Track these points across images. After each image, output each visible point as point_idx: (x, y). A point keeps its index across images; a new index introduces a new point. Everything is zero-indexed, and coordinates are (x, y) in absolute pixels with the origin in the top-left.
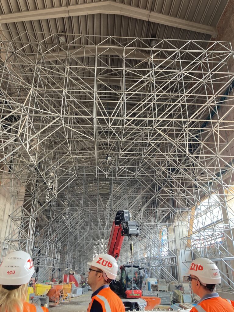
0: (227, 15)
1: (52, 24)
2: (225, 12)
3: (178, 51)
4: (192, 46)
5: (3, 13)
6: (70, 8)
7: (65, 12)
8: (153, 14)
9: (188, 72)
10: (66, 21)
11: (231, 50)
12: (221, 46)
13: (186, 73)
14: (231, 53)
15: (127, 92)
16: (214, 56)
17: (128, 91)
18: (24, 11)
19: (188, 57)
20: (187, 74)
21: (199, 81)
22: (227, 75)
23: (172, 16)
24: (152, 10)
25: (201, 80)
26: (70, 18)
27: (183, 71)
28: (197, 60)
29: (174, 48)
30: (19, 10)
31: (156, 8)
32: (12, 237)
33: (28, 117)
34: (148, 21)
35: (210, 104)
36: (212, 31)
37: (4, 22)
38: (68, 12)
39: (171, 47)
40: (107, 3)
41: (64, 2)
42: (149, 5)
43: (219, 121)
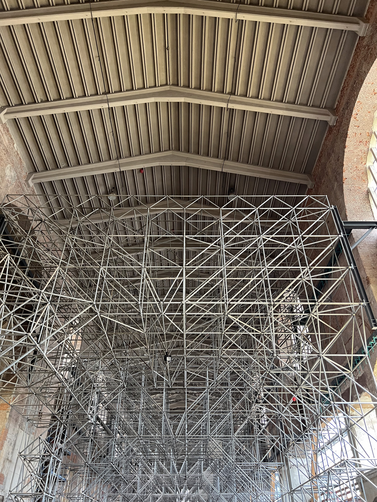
0: (323, 161)
1: (99, 180)
2: (320, 157)
3: (256, 210)
4: (275, 203)
5: (36, 171)
6: (121, 161)
7: (115, 166)
8: (227, 163)
9: (271, 236)
10: (118, 177)
11: (328, 206)
12: (315, 201)
13: (268, 237)
14: (328, 209)
15: (186, 267)
16: (308, 213)
17: (188, 265)
18: (64, 167)
19: (273, 216)
20: (269, 239)
21: (287, 246)
22: (329, 238)
23: (253, 164)
24: (226, 158)
25: (290, 245)
26: (122, 173)
27: (263, 236)
28: (283, 219)
29: (250, 207)
30: (57, 167)
31: (231, 156)
32: (22, 489)
33: (48, 307)
34: (222, 172)
35: (305, 279)
36: (306, 180)
37: (38, 181)
38: (119, 166)
39: (247, 206)
40: (169, 153)
41: (114, 154)
42: (222, 154)
43: (317, 303)
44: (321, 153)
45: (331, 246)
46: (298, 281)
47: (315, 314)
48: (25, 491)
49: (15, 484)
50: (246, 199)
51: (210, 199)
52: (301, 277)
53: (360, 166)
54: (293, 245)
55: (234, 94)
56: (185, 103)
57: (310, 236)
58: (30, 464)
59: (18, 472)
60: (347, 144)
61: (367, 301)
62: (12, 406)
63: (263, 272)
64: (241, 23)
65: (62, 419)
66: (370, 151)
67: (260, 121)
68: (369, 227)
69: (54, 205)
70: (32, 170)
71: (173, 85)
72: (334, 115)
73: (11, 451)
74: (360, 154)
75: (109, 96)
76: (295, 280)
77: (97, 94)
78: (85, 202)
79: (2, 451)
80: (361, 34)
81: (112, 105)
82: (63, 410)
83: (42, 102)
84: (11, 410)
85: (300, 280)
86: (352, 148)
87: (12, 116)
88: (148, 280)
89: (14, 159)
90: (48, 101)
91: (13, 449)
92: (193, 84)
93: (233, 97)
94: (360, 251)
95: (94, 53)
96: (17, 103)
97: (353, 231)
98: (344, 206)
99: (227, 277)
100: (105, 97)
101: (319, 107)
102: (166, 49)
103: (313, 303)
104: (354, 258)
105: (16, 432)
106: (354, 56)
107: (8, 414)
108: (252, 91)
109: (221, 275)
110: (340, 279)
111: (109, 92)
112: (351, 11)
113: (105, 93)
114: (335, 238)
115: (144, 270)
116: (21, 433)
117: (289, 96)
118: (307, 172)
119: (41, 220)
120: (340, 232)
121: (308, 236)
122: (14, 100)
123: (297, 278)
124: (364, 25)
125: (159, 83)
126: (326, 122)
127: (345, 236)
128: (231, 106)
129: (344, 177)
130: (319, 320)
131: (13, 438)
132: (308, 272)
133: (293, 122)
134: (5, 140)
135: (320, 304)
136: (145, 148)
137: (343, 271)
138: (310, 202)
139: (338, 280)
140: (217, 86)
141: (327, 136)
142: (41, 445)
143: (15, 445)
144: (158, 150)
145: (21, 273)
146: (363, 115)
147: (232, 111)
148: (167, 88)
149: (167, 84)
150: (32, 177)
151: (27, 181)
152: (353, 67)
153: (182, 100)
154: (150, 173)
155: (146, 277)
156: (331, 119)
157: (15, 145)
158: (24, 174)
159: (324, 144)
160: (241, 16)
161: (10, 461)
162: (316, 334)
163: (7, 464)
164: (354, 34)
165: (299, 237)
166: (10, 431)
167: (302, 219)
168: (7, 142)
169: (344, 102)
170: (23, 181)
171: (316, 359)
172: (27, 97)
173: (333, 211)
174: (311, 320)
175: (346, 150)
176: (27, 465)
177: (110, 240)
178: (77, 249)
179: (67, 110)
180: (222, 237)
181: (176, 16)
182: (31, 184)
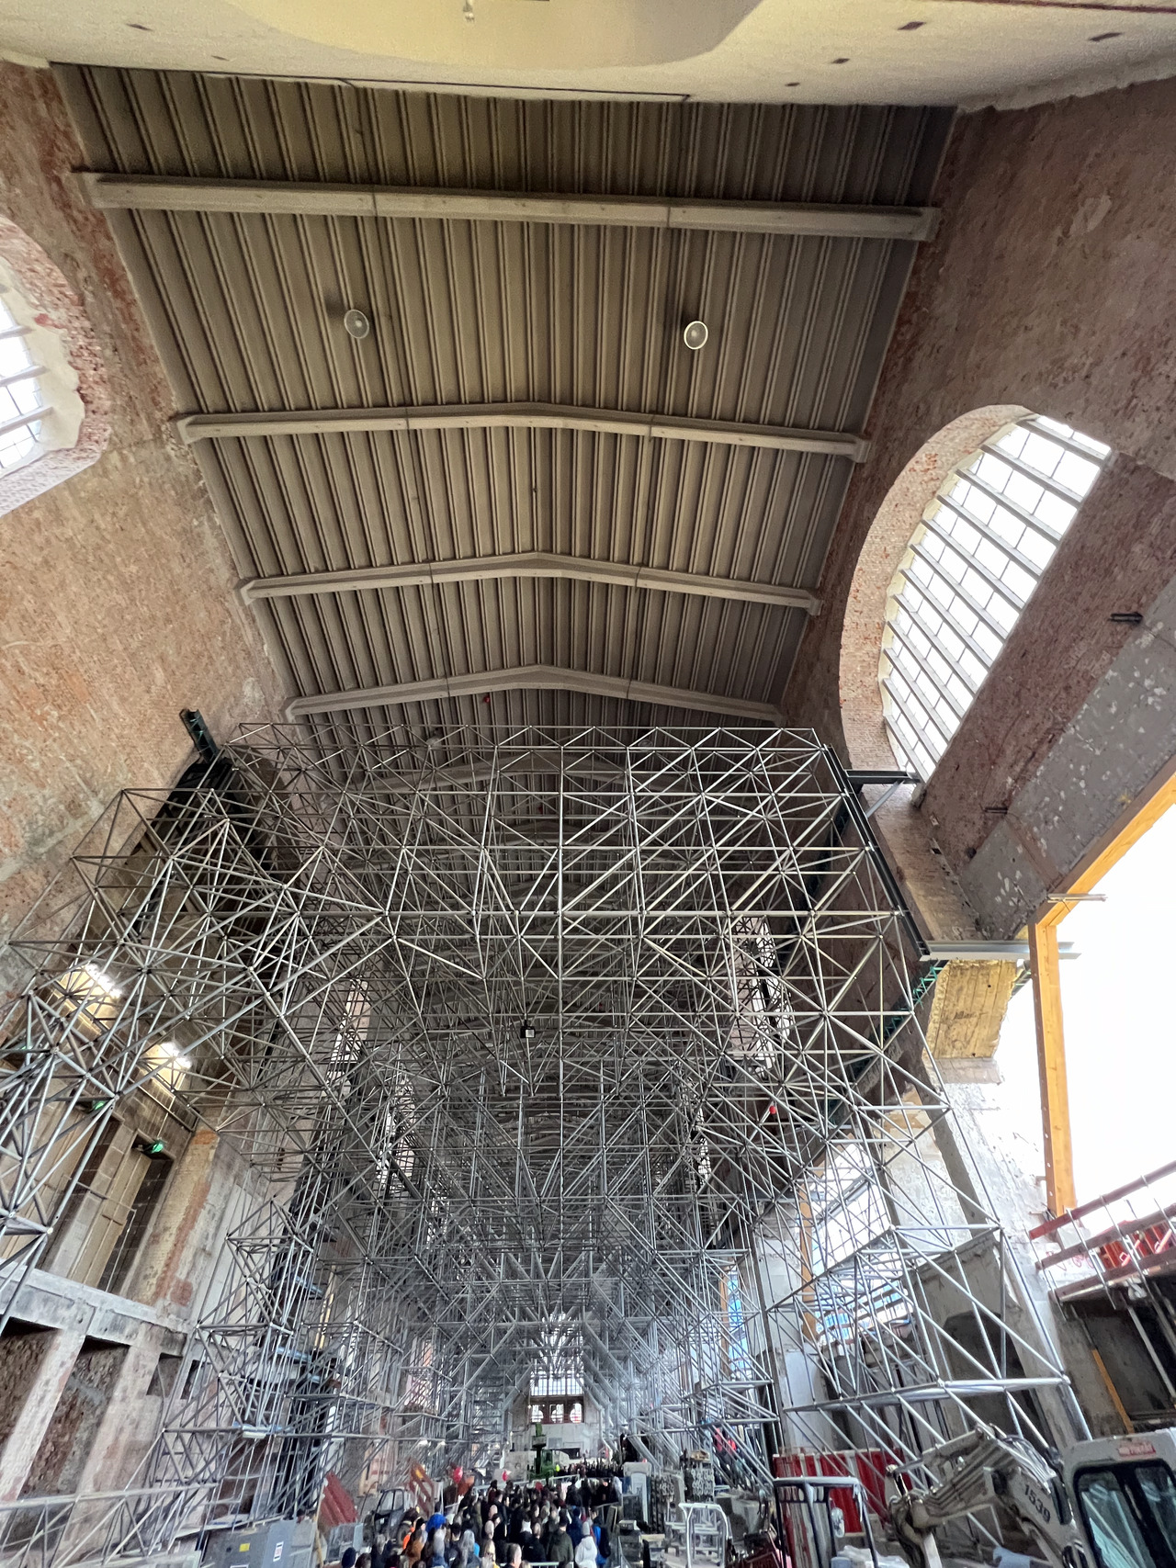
0: (800, 677)
1: (412, 714)
2: (795, 673)
3: (691, 751)
4: (723, 740)
5: (301, 695)
6: (451, 680)
7: (440, 688)
8: (635, 684)
10: (445, 707)
11: (818, 746)
12: (794, 737)
13: (718, 797)
14: (817, 750)
15: (564, 848)
17: (569, 845)
18: (350, 689)
19: (720, 764)
20: (719, 801)
21: (747, 814)
22: (819, 799)
23: (680, 687)
24: (634, 676)
25: (754, 813)
26: (452, 700)
27: (705, 796)
28: (738, 770)
29: (680, 745)
30: (338, 688)
31: (642, 672)
32: (228, 1314)
33: (296, 920)
34: (626, 700)
35: (785, 873)
36: (773, 713)
37: (303, 712)
38: (448, 688)
39: (673, 743)
40: (535, 668)
41: (439, 670)
42: (626, 668)
43: (813, 913)
44: (797, 666)
45: (827, 816)
46: (770, 877)
47: (809, 936)
48: (233, 1320)
49: (212, 1304)
50: (673, 732)
51: (608, 731)
52: (776, 869)
53: (868, 680)
54: (759, 812)
55: (647, 566)
56: (563, 579)
57: (792, 794)
58: (249, 1261)
59: (222, 1275)
60: (843, 641)
61: (904, 907)
62: (219, 1134)
63: (709, 858)
64: (658, 442)
65: (319, 1161)
66: (882, 655)
67: (691, 610)
68: (892, 781)
69: (325, 741)
70: (293, 694)
71: (544, 551)
72: (817, 597)
73: (212, 1231)
74: (867, 659)
75: (434, 565)
76: (765, 874)
77: (413, 562)
78: (380, 737)
79: (192, 1232)
80: (858, 460)
81: (438, 579)
82: (323, 1141)
83: (317, 571)
84: (220, 1144)
85: (774, 876)
86: (852, 650)
87: (263, 594)
88: (493, 876)
89: (262, 670)
90: (327, 570)
91: (218, 1228)
92: (578, 548)
93: (644, 570)
94: (880, 822)
95: (411, 492)
96: (274, 572)
97: (865, 788)
98: (846, 748)
99: (643, 869)
100: (426, 567)
101: (791, 586)
102: (532, 490)
103: (806, 913)
104: (871, 832)
105: (226, 1191)
106: (848, 498)
107: (213, 1151)
108: (677, 561)
109: (629, 866)
110: (848, 872)
111: (434, 560)
112: (842, 422)
113: (427, 561)
114: (833, 800)
115: (484, 853)
116: (238, 1194)
117: (740, 568)
118: (774, 699)
119: (299, 770)
120: (842, 788)
121: (788, 795)
122: (267, 566)
123: (770, 871)
124: (863, 443)
125: (519, 547)
126: (804, 612)
127: (852, 796)
128: (641, 583)
129: (842, 698)
130: (818, 950)
131: (220, 1204)
132: (791, 858)
133: (748, 611)
134: (249, 636)
135: (820, 914)
136: (493, 660)
137: (853, 858)
138: (784, 740)
139: (845, 874)
140: (617, 553)
141: (806, 637)
142: (274, 1218)
143: (221, 1219)
144: (516, 663)
145: (250, 859)
146: (868, 592)
147: (643, 592)
148: (533, 555)
149: (533, 550)
150: (294, 704)
151: (282, 711)
152: (845, 516)
153: (557, 573)
154: (502, 700)
155: (490, 868)
156: (812, 605)
157: (266, 647)
158: (277, 698)
159: (801, 650)
160: (657, 432)
161: (210, 1254)
162: (815, 978)
163: (201, 1261)
164: (846, 460)
165: (771, 797)
166: (214, 1189)
167: (772, 770)
168: (251, 638)
169: (833, 576)
170: (275, 710)
171: (816, 1022)
172: (290, 563)
173: (826, 753)
174: (801, 948)
175: (842, 652)
176: (242, 1263)
177: (423, 801)
178: (361, 820)
179: (359, 585)
180: (628, 797)
181: (550, 432)
182: (291, 718)
